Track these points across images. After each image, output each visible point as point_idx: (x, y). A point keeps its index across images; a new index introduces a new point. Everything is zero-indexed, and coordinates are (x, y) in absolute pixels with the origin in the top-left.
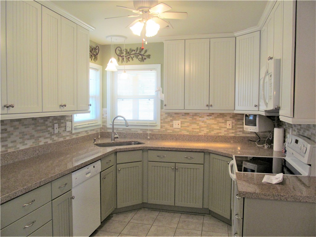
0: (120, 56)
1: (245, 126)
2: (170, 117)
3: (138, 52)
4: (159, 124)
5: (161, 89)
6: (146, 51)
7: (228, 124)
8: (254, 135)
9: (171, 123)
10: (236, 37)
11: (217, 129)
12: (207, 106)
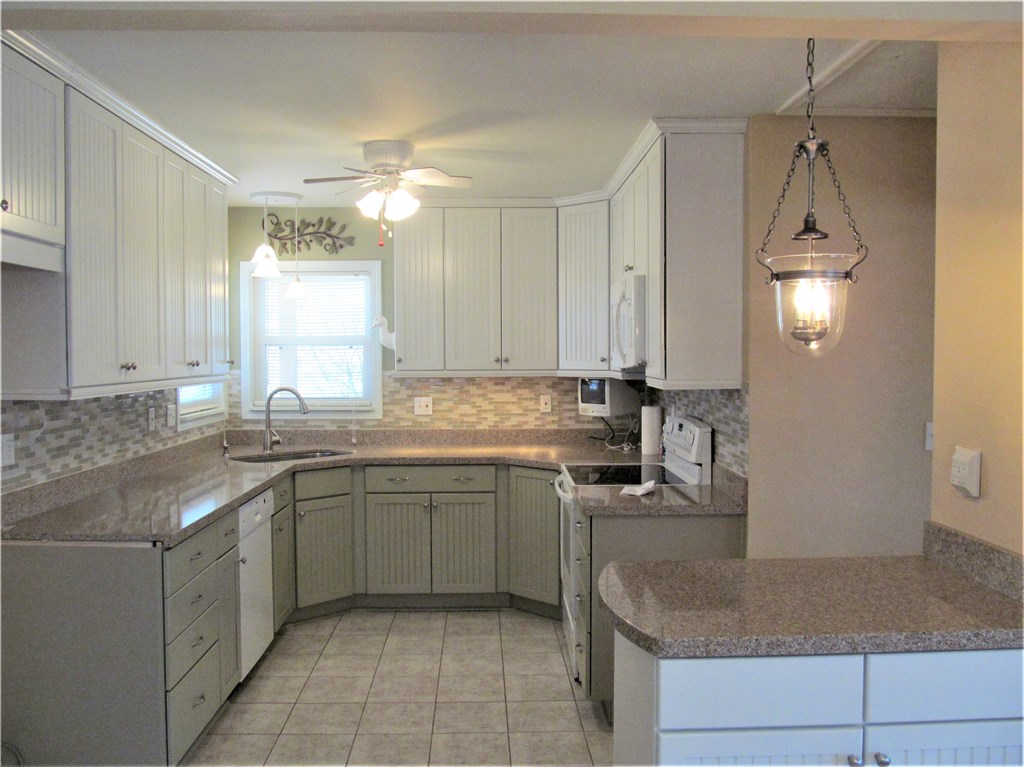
0: (276, 237)
1: (581, 405)
2: (407, 388)
3: (323, 229)
4: (378, 405)
5: (386, 321)
6: (343, 228)
7: (542, 403)
8: (601, 426)
9: (409, 404)
10: (557, 209)
11: (518, 415)
12: (498, 361)
